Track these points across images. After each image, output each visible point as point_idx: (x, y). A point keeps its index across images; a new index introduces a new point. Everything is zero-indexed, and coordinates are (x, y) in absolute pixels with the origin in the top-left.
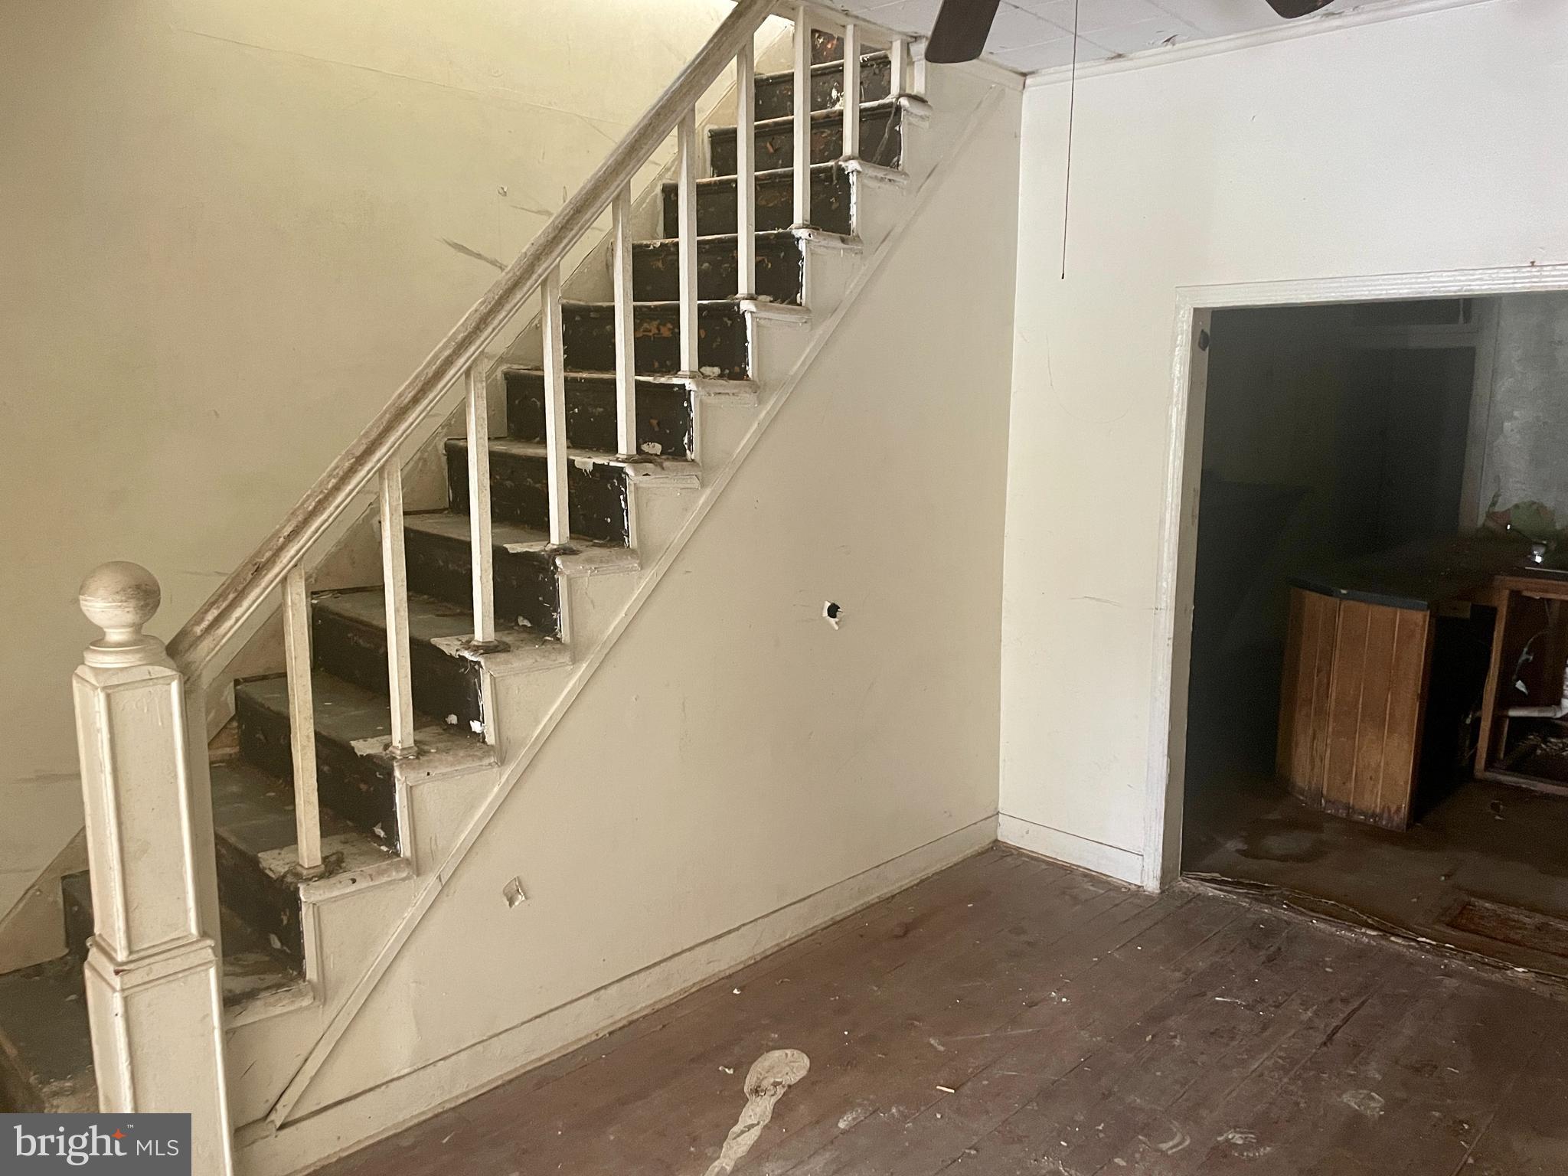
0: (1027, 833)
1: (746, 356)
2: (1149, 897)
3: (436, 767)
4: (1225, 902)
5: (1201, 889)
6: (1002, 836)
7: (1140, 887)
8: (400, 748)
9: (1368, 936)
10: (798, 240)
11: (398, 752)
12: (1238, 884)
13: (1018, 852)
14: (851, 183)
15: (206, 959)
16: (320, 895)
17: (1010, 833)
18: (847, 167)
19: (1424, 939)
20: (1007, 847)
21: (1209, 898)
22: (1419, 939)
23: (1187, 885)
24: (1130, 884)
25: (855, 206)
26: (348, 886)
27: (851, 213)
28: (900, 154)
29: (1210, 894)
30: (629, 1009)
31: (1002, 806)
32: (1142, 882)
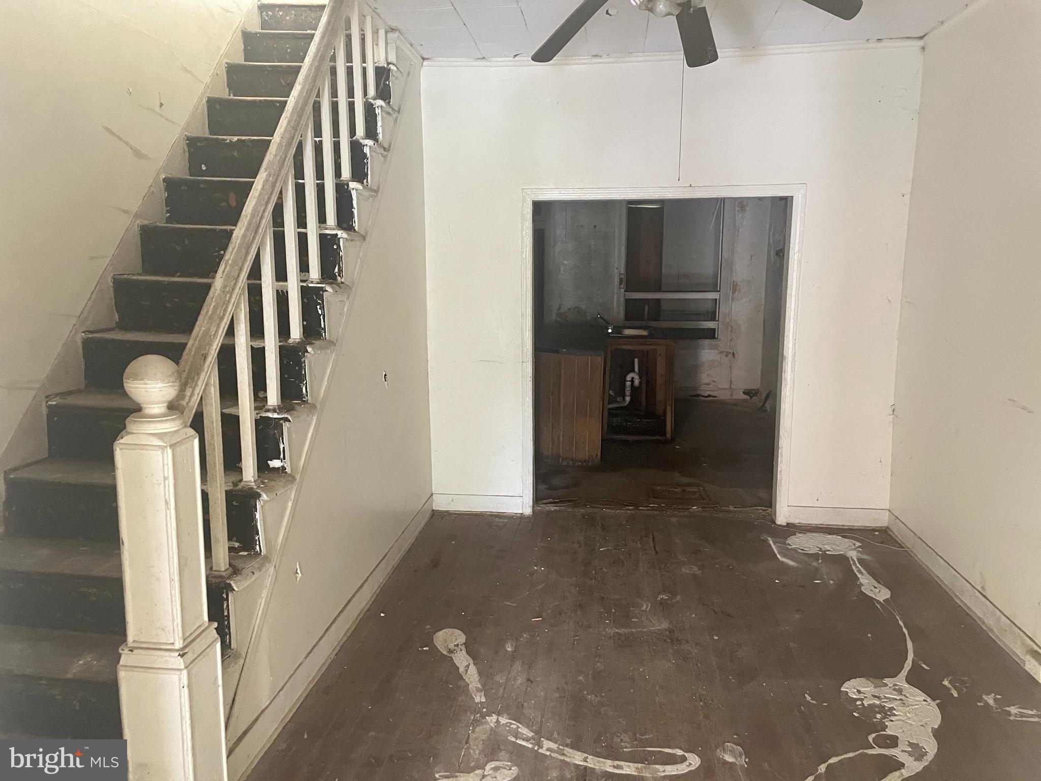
0: (452, 501)
1: (353, 217)
2: (528, 517)
3: (278, 490)
4: (559, 511)
5: (547, 508)
6: (436, 507)
7: (522, 514)
8: (253, 481)
9: (629, 510)
10: (364, 146)
11: (253, 484)
12: (561, 502)
13: (448, 513)
14: (377, 113)
15: (214, 637)
16: (243, 585)
17: (441, 504)
18: (375, 103)
19: (652, 505)
20: (440, 512)
21: (553, 511)
22: (650, 506)
23: (540, 508)
24: (516, 513)
25: (381, 128)
26: (251, 577)
27: (378, 132)
28: (390, 98)
29: (553, 509)
30: (338, 639)
31: (434, 489)
32: (523, 511)
